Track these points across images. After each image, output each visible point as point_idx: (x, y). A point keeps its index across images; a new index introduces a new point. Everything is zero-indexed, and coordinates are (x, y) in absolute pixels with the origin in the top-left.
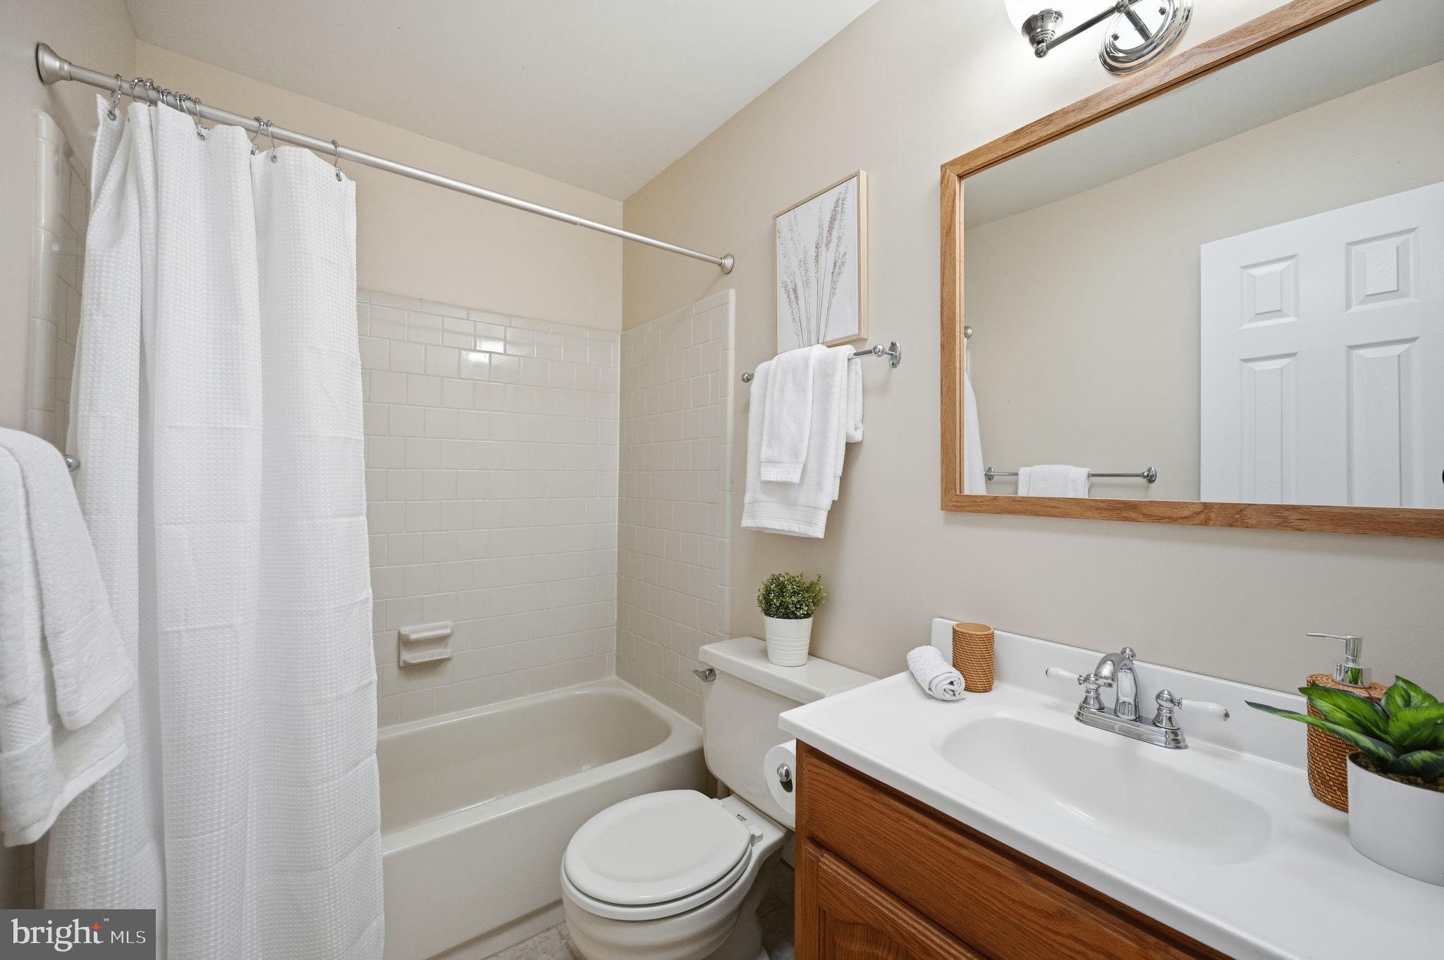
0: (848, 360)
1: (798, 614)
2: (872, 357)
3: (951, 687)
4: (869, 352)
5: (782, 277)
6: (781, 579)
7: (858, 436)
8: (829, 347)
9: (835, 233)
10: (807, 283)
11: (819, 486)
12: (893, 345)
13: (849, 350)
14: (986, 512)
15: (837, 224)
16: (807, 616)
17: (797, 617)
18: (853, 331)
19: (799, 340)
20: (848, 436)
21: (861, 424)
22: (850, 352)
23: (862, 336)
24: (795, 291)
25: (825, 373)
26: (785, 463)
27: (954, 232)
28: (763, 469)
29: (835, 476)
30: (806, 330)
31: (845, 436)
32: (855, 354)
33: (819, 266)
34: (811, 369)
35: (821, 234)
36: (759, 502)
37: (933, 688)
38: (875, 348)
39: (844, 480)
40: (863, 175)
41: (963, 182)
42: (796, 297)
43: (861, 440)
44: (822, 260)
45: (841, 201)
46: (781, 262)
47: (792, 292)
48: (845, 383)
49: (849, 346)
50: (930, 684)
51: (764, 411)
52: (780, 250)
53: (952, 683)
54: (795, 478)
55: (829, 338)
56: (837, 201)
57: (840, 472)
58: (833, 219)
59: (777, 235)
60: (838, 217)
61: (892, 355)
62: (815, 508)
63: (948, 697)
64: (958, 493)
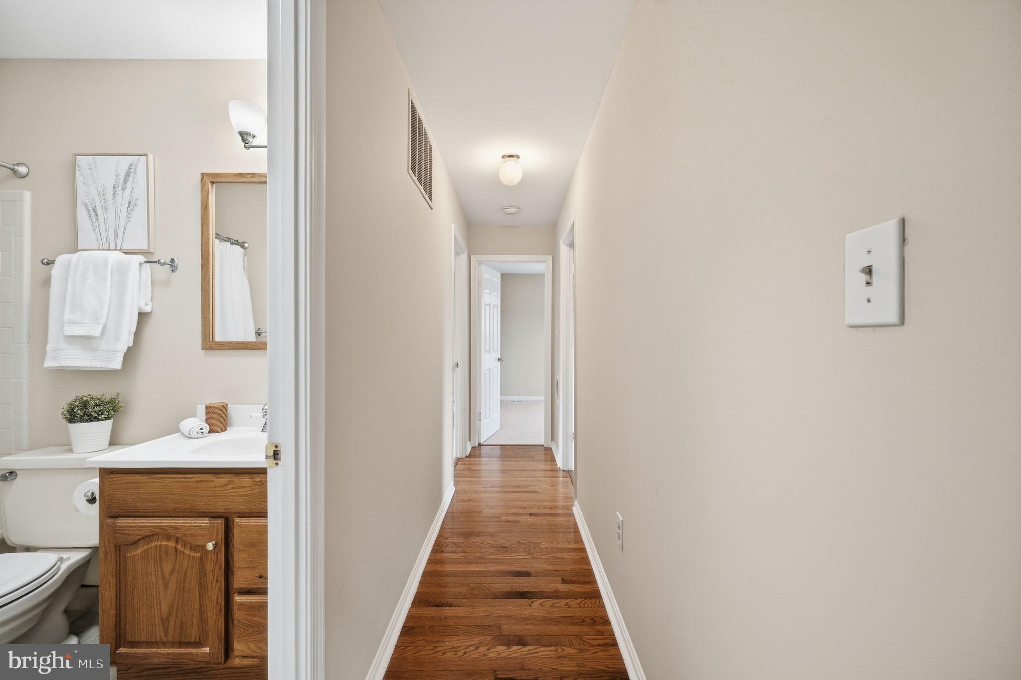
0: (140, 264)
1: (100, 418)
2: (157, 265)
3: (201, 431)
4: (155, 262)
5: (81, 196)
6: (85, 399)
7: (148, 309)
8: (126, 253)
9: (129, 184)
10: (105, 209)
11: (117, 338)
12: (173, 260)
13: (141, 258)
14: (225, 349)
15: (131, 179)
16: (108, 418)
17: (98, 420)
18: (144, 246)
19: (99, 243)
20: (139, 308)
21: (150, 302)
22: (142, 260)
23: (151, 251)
24: (95, 210)
25: (121, 271)
26: (86, 323)
27: (209, 210)
28: (65, 327)
29: (130, 332)
30: (105, 238)
31: (138, 309)
32: (145, 262)
33: (117, 200)
34: (110, 267)
35: (118, 181)
36: (62, 349)
37: (191, 433)
38: (159, 261)
39: (138, 335)
40: (151, 157)
41: (214, 186)
42: (96, 215)
43: (151, 310)
44: (119, 198)
45: (133, 167)
46: (81, 190)
47: (92, 211)
48: (138, 278)
49: (140, 256)
50: (189, 431)
51: (66, 289)
52: (80, 180)
53: (201, 429)
54: (97, 332)
55: (126, 247)
56: (131, 165)
57: (134, 329)
58: (128, 175)
59: (77, 169)
60: (132, 175)
61: (172, 265)
62: (114, 351)
63: (199, 436)
64: (211, 340)
